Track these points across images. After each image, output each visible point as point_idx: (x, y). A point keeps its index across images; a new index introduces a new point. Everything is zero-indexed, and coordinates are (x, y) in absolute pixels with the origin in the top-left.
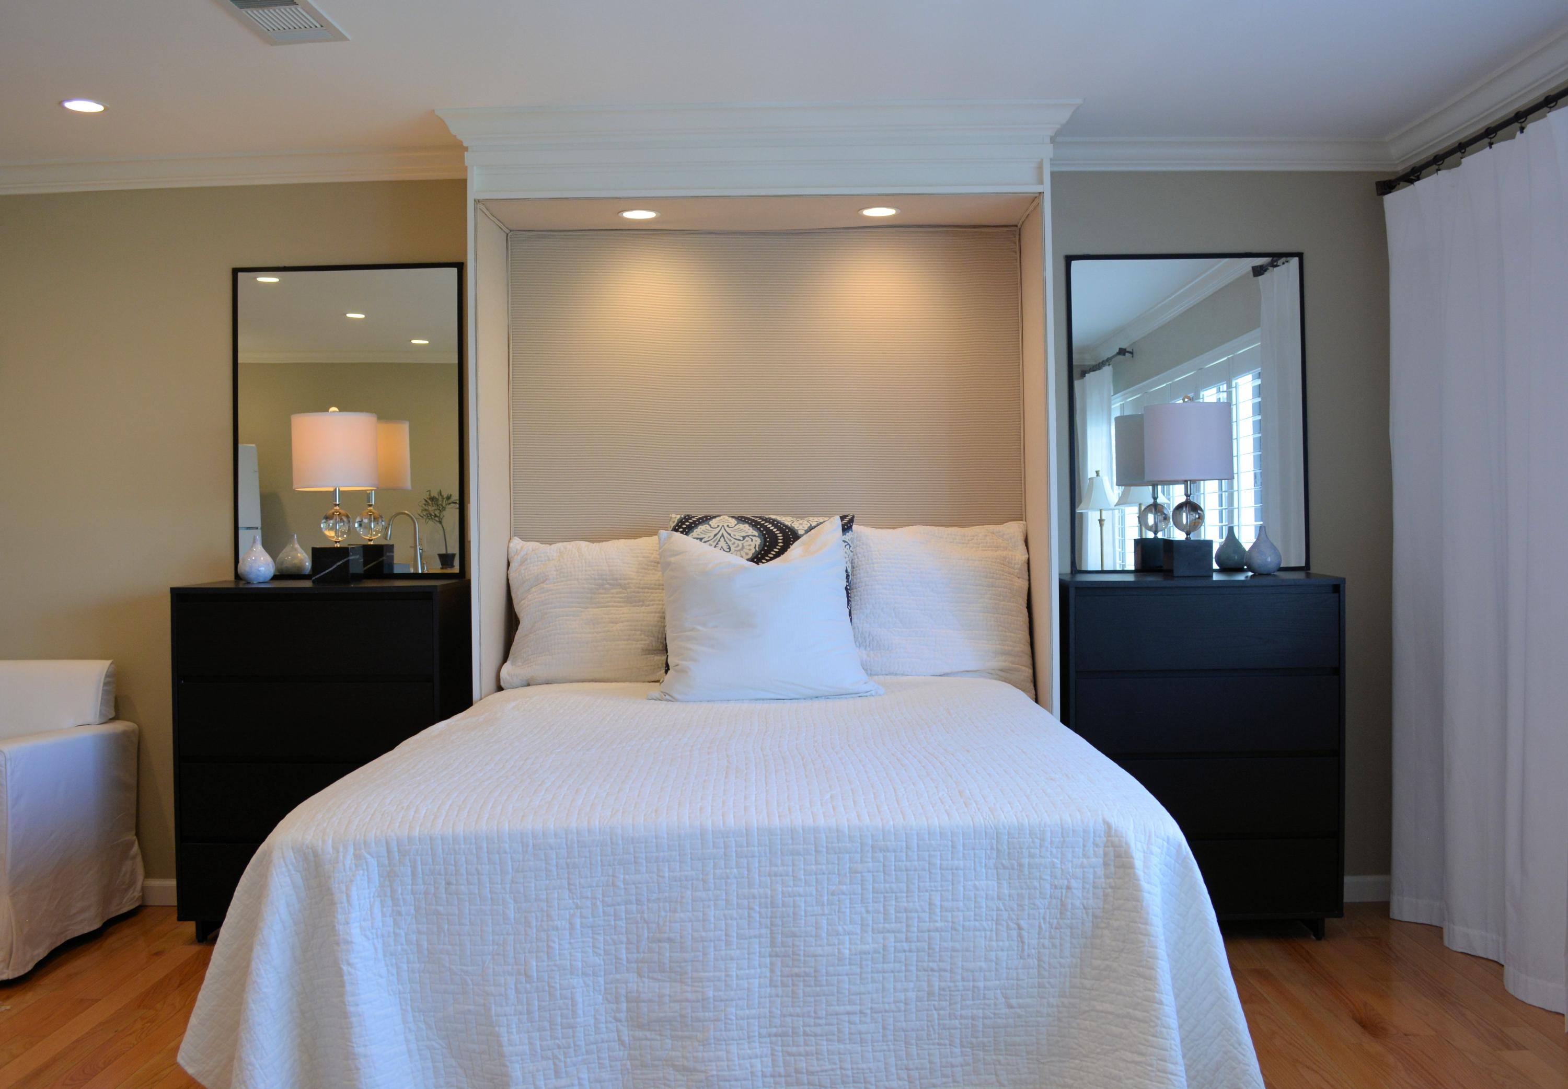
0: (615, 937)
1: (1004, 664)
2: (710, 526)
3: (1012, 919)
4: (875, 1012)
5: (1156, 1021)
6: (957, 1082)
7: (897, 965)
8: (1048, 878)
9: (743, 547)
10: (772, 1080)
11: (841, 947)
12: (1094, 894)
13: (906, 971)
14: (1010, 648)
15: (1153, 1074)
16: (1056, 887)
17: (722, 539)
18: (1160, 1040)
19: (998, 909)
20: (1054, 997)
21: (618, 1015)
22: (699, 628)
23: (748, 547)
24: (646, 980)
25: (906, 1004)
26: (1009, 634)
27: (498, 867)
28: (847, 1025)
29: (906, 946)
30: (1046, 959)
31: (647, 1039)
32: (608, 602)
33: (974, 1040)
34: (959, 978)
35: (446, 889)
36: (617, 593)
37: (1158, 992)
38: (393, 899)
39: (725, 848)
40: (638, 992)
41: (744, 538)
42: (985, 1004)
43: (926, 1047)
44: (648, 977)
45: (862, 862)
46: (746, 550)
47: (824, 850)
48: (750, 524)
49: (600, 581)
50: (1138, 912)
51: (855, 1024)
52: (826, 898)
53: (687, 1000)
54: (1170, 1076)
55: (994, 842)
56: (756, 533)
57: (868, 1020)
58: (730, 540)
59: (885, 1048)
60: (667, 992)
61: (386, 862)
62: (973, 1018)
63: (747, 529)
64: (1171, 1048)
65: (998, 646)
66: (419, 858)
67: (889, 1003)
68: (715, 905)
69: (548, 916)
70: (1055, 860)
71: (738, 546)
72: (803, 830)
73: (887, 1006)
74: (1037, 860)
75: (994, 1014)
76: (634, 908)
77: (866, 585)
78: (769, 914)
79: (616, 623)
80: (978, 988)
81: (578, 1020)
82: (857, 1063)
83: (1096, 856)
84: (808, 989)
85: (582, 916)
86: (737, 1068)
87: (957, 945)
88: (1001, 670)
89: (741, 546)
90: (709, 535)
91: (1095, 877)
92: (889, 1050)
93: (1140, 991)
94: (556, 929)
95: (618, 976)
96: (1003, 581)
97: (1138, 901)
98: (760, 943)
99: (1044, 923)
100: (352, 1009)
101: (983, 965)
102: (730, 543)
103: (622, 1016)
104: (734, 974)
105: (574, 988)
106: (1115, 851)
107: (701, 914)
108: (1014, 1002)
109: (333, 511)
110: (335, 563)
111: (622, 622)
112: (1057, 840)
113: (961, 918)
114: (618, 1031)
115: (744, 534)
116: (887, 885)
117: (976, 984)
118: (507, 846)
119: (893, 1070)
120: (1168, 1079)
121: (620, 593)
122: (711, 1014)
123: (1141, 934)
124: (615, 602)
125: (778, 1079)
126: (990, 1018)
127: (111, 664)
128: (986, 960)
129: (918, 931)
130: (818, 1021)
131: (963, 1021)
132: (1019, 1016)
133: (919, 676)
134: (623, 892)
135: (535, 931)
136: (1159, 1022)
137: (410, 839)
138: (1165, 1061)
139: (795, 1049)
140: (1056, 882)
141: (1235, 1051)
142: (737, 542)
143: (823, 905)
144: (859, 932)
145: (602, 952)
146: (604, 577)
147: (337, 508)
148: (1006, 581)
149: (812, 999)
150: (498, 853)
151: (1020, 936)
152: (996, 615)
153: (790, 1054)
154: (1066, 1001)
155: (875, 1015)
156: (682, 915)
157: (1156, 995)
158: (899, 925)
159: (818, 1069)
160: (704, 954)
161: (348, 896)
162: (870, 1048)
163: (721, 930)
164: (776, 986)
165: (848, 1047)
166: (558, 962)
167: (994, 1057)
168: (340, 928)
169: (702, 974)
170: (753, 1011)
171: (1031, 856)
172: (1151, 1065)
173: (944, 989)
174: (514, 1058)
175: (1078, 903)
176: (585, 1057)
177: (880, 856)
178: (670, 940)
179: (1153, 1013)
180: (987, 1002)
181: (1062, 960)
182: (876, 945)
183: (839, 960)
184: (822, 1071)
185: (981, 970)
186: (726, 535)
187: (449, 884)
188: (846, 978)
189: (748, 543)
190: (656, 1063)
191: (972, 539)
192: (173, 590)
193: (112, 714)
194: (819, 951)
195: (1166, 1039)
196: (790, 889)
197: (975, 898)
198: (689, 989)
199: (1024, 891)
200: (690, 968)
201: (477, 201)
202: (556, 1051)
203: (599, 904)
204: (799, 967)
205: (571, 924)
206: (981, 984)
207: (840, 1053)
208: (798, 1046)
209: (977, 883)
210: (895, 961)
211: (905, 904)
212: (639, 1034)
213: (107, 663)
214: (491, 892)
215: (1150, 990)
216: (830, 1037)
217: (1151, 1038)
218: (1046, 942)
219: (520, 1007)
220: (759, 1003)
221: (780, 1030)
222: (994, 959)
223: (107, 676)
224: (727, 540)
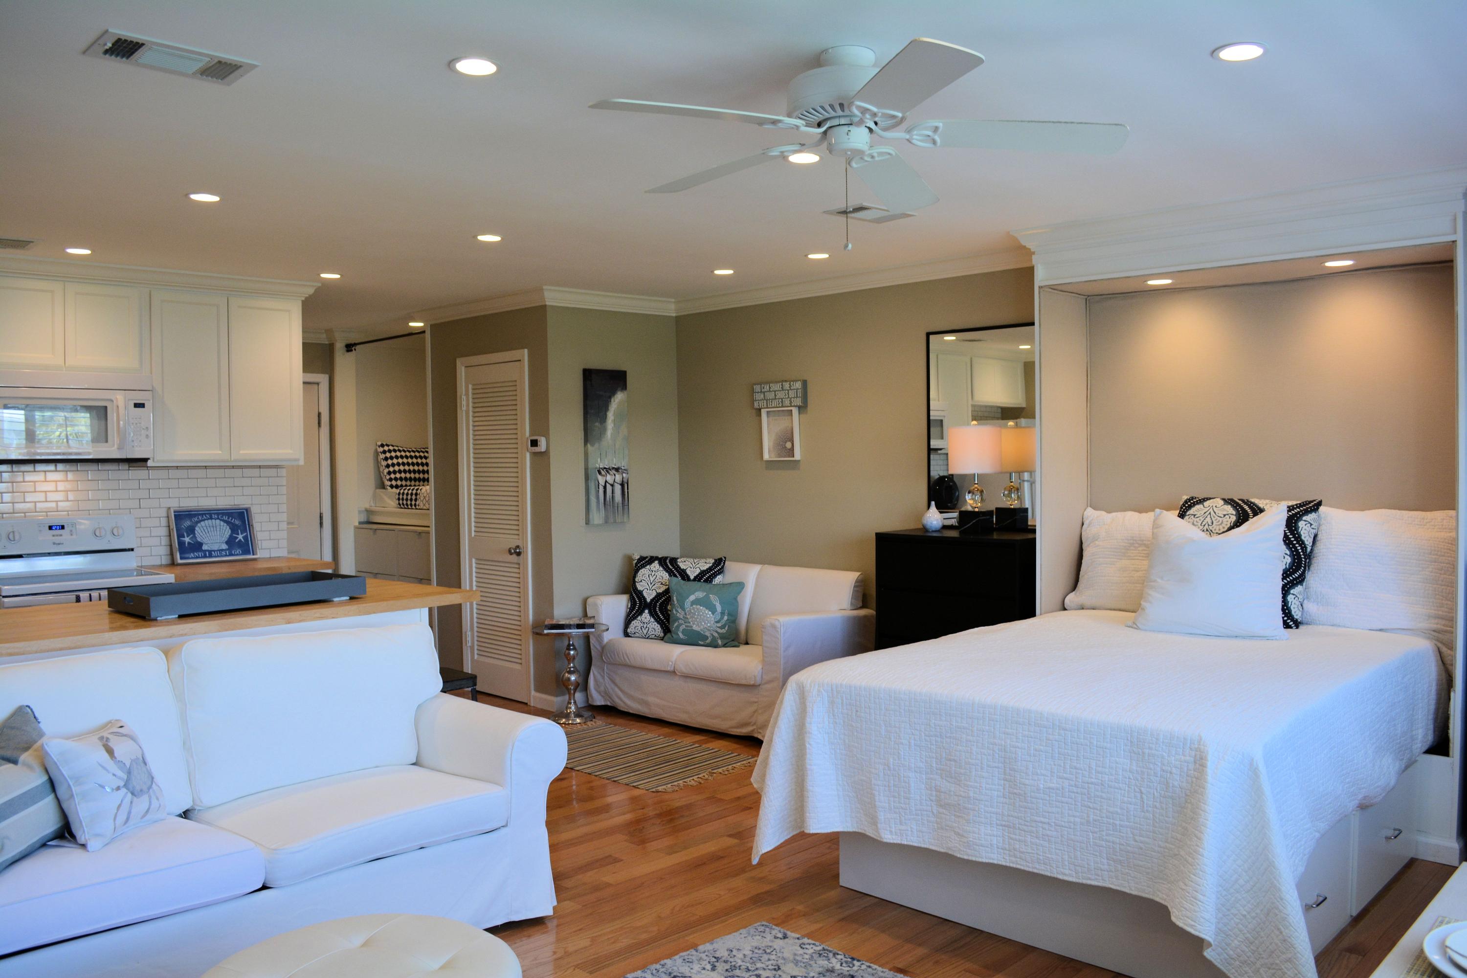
0: (930, 754)
1: (1435, 626)
2: (1204, 505)
3: (1137, 786)
4: (1057, 825)
5: (1197, 866)
6: (1105, 880)
7: (1070, 800)
8: (1160, 764)
9: (1222, 522)
10: (1002, 851)
11: (1039, 782)
12: (1187, 780)
13: (1075, 805)
14: (1444, 614)
15: (1188, 898)
16: (1164, 771)
17: (1209, 516)
18: (1197, 878)
19: (1129, 778)
20: (1161, 841)
21: (931, 798)
22: (1159, 580)
23: (1226, 523)
24: (944, 781)
25: (1074, 825)
26: (1447, 602)
27: (878, 706)
28: (1041, 829)
29: (1075, 790)
30: (1157, 816)
31: (944, 814)
32: (1134, 556)
33: (1114, 857)
34: (1104, 815)
35: (856, 714)
36: (1143, 550)
37: (1202, 848)
38: (834, 715)
39: (983, 713)
40: (940, 787)
41: (1225, 515)
42: (1120, 835)
43: (1086, 854)
44: (946, 780)
45: (1053, 734)
46: (1223, 525)
47: (1033, 724)
48: (1232, 506)
49: (1132, 541)
50: (1202, 795)
51: (1046, 830)
52: (1032, 752)
53: (961, 796)
54: (1198, 902)
55: (1129, 736)
56: (1234, 513)
57: (1053, 829)
58: (1214, 517)
59: (1062, 848)
60: (953, 789)
61: (831, 695)
62: (1113, 843)
63: (1229, 509)
64: (1203, 885)
65: (1432, 611)
66: (844, 695)
67: (1064, 822)
68: (977, 745)
69: (899, 736)
70: (1164, 754)
71: (1219, 521)
72: (1023, 711)
73: (1063, 823)
74: (1153, 752)
75: (1126, 843)
76: (939, 739)
77: (1323, 555)
78: (1003, 756)
79: (1137, 571)
80: (1116, 824)
81: (911, 795)
82: (1045, 853)
83: (1190, 756)
84: (1021, 803)
85: (915, 740)
86: (983, 839)
87: (1104, 795)
88: (1434, 631)
89: (1220, 522)
90: (1201, 512)
91: (1188, 770)
92: (1064, 851)
93: (1193, 846)
94: (902, 744)
95: (932, 776)
96: (1447, 558)
97: (1204, 788)
98: (998, 771)
99: (1157, 792)
100: (808, 767)
101: (1119, 811)
102: (1213, 519)
103: (934, 798)
104: (984, 786)
105: (909, 777)
106: (1200, 755)
107: (969, 749)
108: (1137, 838)
109: (973, 488)
110: (972, 521)
111: (1142, 571)
112: (1167, 741)
113: (1107, 779)
114: (931, 806)
115: (1225, 513)
116: (1066, 751)
117: (1115, 822)
118: (882, 696)
119: (1066, 863)
120: (1197, 904)
121: (1145, 550)
122: (972, 806)
123: (1201, 810)
124: (1140, 556)
125: (1005, 852)
126: (1123, 845)
127: (861, 574)
128: (1122, 809)
129: (1082, 782)
130: (1026, 823)
131: (1107, 843)
132: (1141, 848)
133: (1357, 628)
134: (933, 730)
135: (893, 743)
136: (1199, 867)
137: (841, 685)
138: (1198, 892)
139: (1014, 836)
140: (1164, 768)
141: (1278, 903)
142: (1219, 518)
143: (1031, 756)
144: (1049, 775)
145: (924, 761)
146: (1135, 538)
147: (976, 486)
148: (1450, 559)
149: (1023, 810)
150: (878, 698)
151: (1142, 797)
152: (1435, 586)
153: (1011, 839)
154: (1167, 845)
155: (1057, 827)
156: (961, 748)
157: (1201, 850)
158: (1071, 776)
159: (1025, 851)
160: (970, 772)
161: (812, 710)
162: (1054, 847)
163: (979, 760)
164: (1006, 798)
165: (1042, 842)
166: (903, 762)
167: (1127, 871)
168: (807, 725)
169: (969, 783)
170: (993, 810)
171: (1150, 748)
172: (1188, 893)
173: (1095, 821)
174: (880, 809)
175: (1176, 784)
176: (915, 817)
177: (1062, 732)
178: (955, 761)
179: (1197, 861)
180: (1122, 834)
181: (1166, 819)
182: (1058, 786)
183: (1037, 790)
184: (1027, 853)
185: (1117, 813)
186: (1212, 513)
187: (857, 711)
188: (1041, 801)
189: (1226, 520)
190: (947, 828)
191: (1429, 522)
192: (877, 534)
193: (860, 604)
194: (1027, 782)
195: (1202, 879)
196: (1014, 743)
197: (1116, 768)
198: (962, 790)
199: (1145, 770)
200: (963, 778)
201: (1040, 287)
202: (900, 810)
203: (923, 735)
204: (1017, 789)
205: (909, 742)
206: (1118, 822)
207: (1036, 845)
208: (1016, 835)
209: (1117, 759)
210: (1069, 798)
211: (1075, 764)
212: (941, 810)
213: (858, 574)
214: (875, 719)
215: (1198, 846)
216: (1032, 834)
217: (1192, 876)
218: (1158, 805)
219: (885, 783)
220: (997, 806)
221: (1007, 823)
222: (1126, 808)
223: (857, 582)
224: (1212, 517)
